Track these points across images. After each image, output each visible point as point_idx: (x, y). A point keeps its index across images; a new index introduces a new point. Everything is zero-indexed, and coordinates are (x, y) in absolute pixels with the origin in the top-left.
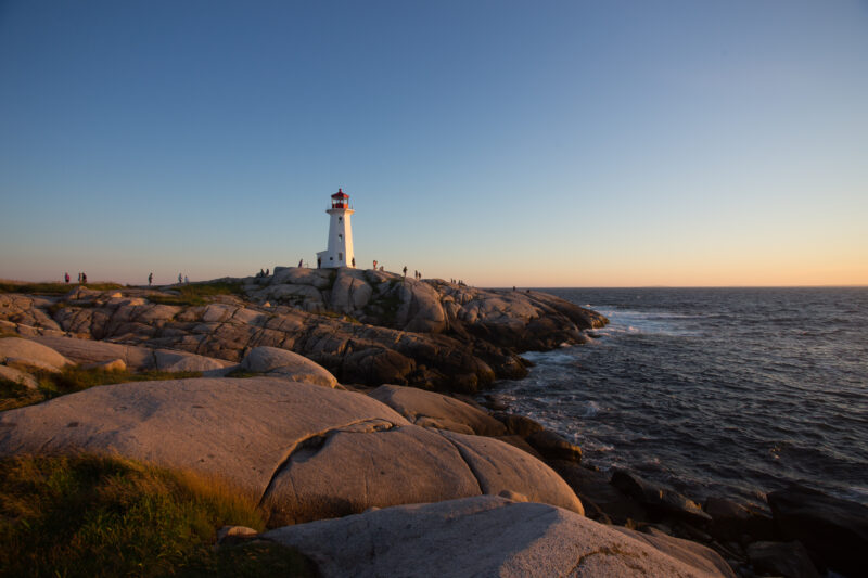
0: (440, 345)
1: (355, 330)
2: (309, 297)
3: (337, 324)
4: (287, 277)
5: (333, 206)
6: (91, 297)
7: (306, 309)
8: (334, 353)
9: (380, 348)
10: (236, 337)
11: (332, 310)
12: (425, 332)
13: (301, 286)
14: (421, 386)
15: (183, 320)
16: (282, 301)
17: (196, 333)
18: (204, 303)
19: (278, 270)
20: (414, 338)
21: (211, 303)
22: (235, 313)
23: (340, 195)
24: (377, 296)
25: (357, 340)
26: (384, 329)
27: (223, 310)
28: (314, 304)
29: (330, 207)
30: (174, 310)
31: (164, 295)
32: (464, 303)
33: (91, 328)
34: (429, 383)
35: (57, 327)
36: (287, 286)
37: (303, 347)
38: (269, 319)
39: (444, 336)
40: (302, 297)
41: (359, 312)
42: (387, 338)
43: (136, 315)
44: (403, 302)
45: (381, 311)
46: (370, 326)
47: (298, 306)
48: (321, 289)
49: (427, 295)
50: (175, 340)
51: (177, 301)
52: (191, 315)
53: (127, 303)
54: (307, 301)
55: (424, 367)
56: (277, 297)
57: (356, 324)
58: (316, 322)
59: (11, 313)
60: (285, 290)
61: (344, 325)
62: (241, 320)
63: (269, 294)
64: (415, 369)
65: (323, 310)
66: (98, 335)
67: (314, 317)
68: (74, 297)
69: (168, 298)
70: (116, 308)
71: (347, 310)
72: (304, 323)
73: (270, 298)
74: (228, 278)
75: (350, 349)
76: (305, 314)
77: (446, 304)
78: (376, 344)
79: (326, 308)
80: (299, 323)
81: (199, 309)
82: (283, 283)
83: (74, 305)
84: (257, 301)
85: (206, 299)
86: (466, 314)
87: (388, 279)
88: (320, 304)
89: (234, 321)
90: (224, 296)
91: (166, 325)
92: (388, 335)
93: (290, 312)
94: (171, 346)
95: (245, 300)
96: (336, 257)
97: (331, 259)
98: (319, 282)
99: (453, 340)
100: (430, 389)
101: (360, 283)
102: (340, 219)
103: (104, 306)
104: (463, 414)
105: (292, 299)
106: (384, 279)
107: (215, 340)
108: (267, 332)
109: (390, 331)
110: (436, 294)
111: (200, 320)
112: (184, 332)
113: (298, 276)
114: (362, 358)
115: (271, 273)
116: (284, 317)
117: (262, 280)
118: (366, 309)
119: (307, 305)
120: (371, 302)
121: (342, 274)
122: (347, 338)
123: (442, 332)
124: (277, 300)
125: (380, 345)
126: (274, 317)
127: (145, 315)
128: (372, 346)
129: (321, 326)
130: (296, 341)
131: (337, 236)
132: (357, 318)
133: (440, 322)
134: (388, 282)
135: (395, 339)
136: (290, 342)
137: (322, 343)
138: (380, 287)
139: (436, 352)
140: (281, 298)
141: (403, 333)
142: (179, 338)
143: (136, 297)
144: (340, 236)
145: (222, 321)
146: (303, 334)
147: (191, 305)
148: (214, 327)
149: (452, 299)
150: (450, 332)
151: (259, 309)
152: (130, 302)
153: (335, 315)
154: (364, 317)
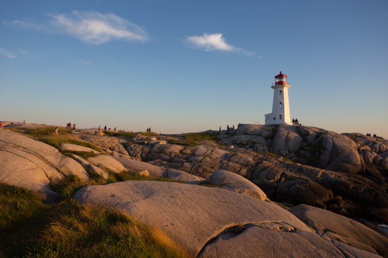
0: (355, 182)
1: (288, 166)
2: (259, 143)
3: (275, 161)
4: (245, 130)
5: (276, 83)
6: (142, 139)
7: (256, 150)
8: (272, 181)
9: (305, 180)
10: (212, 165)
11: (274, 152)
12: (343, 171)
13: (254, 136)
14: (337, 211)
15: (184, 154)
16: (241, 145)
17: (190, 162)
18: (196, 144)
19: (240, 125)
20: (332, 175)
21: (200, 145)
22: (212, 151)
23: (280, 76)
24: (306, 144)
25: (288, 173)
26: (310, 167)
27: (206, 149)
28: (261, 148)
29: (274, 84)
30: (180, 148)
31: (177, 139)
32: (380, 152)
33: (141, 155)
34: (344, 210)
35: (128, 154)
36: (245, 136)
37: (251, 176)
38: (232, 156)
39: (361, 177)
40: (254, 143)
41: (292, 155)
42: (311, 174)
43: (162, 150)
44: (325, 149)
45: (308, 154)
46: (299, 164)
47: (251, 149)
48: (266, 138)
49: (345, 144)
50: (179, 165)
51: (182, 143)
52: (188, 151)
53: (158, 143)
54: (257, 145)
55: (340, 198)
56: (239, 142)
57: (289, 162)
58: (262, 159)
59: (110, 146)
60: (243, 138)
61: (281, 162)
62: (215, 155)
63: (234, 140)
64: (333, 198)
65: (267, 152)
66: (145, 159)
67: (261, 156)
68: (135, 139)
69: (178, 141)
70: (153, 145)
71: (284, 153)
72: (254, 159)
73: (234, 143)
74: (211, 130)
75: (283, 179)
76: (255, 154)
77: (363, 153)
78: (302, 177)
79: (269, 151)
80: (250, 159)
81: (193, 148)
82: (242, 134)
83: (135, 143)
84: (226, 144)
85: (197, 142)
86: (381, 161)
87: (315, 132)
88: (265, 148)
89: (211, 155)
90: (207, 141)
91: (175, 156)
92: (311, 171)
93: (245, 152)
94: (177, 168)
95: (219, 144)
96: (278, 117)
97: (274, 118)
98: (266, 133)
99: (367, 180)
100: (344, 214)
101: (293, 135)
102: (281, 92)
103: (148, 144)
104: (367, 236)
105: (247, 144)
106: (311, 132)
107: (200, 166)
108: (230, 163)
109: (313, 168)
110: (354, 144)
111: (193, 154)
112: (185, 161)
113: (252, 130)
114: (292, 185)
115: (236, 128)
116: (242, 155)
117: (230, 132)
118: (297, 153)
119: (257, 148)
120: (301, 148)
121: (282, 128)
122: (281, 171)
123: (359, 173)
124: (238, 145)
125: (305, 178)
126: (235, 154)
127: (166, 150)
128: (299, 178)
129: (265, 162)
130: (248, 171)
131: (278, 103)
132: (291, 158)
133: (357, 165)
134: (315, 134)
135: (318, 175)
136: (244, 171)
137: (264, 173)
138: (308, 137)
139: (351, 187)
140: (241, 144)
141: (324, 171)
142: (181, 164)
143: (163, 140)
144: (281, 103)
145: (205, 155)
146: (252, 166)
147: (189, 146)
148: (200, 158)
149: (369, 148)
150: (366, 173)
151: (226, 149)
152: (159, 142)
153: (274, 155)
154: (296, 158)
